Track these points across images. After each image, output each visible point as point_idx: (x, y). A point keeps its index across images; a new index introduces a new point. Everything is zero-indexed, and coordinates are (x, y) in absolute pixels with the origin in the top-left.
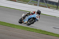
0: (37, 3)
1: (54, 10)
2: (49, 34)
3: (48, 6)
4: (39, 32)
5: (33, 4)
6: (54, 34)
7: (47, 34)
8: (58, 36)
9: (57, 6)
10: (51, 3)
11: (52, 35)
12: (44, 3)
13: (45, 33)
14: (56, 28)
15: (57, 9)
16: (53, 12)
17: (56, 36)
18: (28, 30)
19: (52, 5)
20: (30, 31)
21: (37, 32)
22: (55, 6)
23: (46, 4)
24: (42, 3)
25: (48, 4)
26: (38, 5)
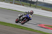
0: (13, 1)
1: (27, 8)
2: (24, 28)
3: (22, 4)
4: (15, 27)
5: (9, 2)
6: (28, 28)
7: (22, 29)
8: (31, 30)
9: (30, 4)
10: (25, 2)
11: (26, 29)
12: (19, 1)
13: (20, 28)
14: (29, 23)
15: (30, 6)
16: (27, 9)
17: (30, 30)
18: (5, 25)
19: (26, 3)
20: (6, 25)
21: (13, 26)
22: (29, 4)
23: (21, 2)
24: (17, 1)
25: (23, 2)
26: (14, 3)
